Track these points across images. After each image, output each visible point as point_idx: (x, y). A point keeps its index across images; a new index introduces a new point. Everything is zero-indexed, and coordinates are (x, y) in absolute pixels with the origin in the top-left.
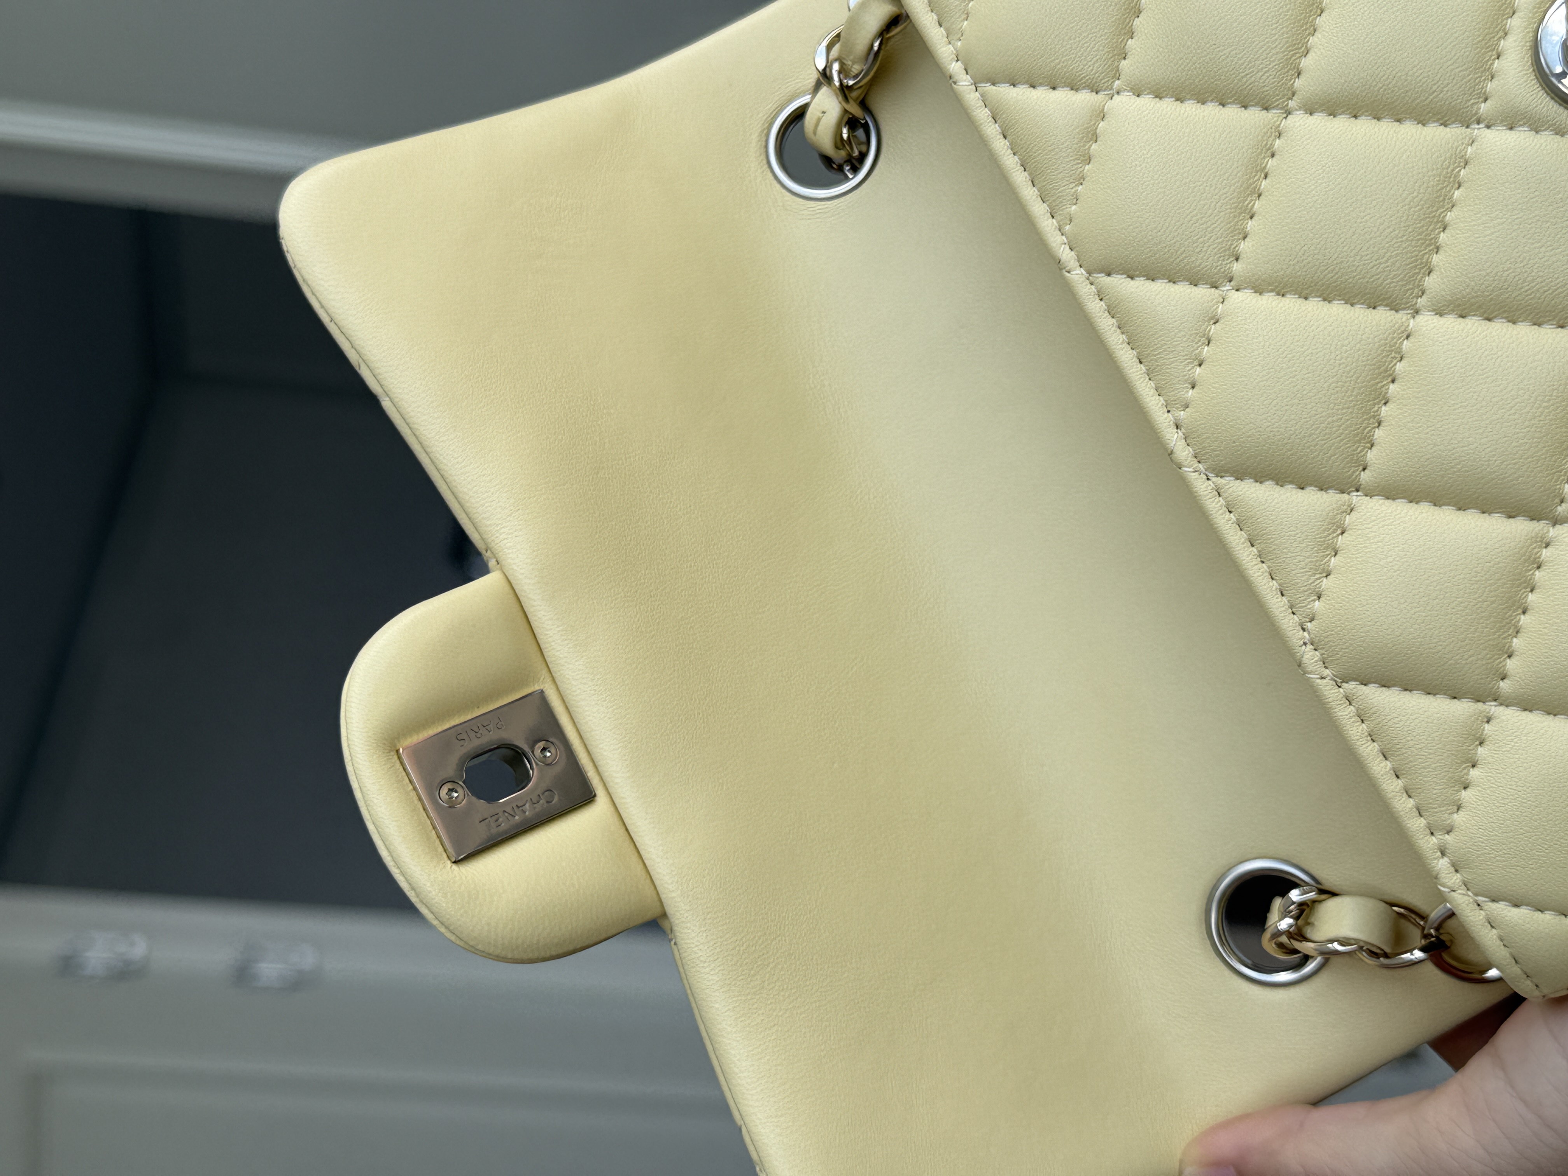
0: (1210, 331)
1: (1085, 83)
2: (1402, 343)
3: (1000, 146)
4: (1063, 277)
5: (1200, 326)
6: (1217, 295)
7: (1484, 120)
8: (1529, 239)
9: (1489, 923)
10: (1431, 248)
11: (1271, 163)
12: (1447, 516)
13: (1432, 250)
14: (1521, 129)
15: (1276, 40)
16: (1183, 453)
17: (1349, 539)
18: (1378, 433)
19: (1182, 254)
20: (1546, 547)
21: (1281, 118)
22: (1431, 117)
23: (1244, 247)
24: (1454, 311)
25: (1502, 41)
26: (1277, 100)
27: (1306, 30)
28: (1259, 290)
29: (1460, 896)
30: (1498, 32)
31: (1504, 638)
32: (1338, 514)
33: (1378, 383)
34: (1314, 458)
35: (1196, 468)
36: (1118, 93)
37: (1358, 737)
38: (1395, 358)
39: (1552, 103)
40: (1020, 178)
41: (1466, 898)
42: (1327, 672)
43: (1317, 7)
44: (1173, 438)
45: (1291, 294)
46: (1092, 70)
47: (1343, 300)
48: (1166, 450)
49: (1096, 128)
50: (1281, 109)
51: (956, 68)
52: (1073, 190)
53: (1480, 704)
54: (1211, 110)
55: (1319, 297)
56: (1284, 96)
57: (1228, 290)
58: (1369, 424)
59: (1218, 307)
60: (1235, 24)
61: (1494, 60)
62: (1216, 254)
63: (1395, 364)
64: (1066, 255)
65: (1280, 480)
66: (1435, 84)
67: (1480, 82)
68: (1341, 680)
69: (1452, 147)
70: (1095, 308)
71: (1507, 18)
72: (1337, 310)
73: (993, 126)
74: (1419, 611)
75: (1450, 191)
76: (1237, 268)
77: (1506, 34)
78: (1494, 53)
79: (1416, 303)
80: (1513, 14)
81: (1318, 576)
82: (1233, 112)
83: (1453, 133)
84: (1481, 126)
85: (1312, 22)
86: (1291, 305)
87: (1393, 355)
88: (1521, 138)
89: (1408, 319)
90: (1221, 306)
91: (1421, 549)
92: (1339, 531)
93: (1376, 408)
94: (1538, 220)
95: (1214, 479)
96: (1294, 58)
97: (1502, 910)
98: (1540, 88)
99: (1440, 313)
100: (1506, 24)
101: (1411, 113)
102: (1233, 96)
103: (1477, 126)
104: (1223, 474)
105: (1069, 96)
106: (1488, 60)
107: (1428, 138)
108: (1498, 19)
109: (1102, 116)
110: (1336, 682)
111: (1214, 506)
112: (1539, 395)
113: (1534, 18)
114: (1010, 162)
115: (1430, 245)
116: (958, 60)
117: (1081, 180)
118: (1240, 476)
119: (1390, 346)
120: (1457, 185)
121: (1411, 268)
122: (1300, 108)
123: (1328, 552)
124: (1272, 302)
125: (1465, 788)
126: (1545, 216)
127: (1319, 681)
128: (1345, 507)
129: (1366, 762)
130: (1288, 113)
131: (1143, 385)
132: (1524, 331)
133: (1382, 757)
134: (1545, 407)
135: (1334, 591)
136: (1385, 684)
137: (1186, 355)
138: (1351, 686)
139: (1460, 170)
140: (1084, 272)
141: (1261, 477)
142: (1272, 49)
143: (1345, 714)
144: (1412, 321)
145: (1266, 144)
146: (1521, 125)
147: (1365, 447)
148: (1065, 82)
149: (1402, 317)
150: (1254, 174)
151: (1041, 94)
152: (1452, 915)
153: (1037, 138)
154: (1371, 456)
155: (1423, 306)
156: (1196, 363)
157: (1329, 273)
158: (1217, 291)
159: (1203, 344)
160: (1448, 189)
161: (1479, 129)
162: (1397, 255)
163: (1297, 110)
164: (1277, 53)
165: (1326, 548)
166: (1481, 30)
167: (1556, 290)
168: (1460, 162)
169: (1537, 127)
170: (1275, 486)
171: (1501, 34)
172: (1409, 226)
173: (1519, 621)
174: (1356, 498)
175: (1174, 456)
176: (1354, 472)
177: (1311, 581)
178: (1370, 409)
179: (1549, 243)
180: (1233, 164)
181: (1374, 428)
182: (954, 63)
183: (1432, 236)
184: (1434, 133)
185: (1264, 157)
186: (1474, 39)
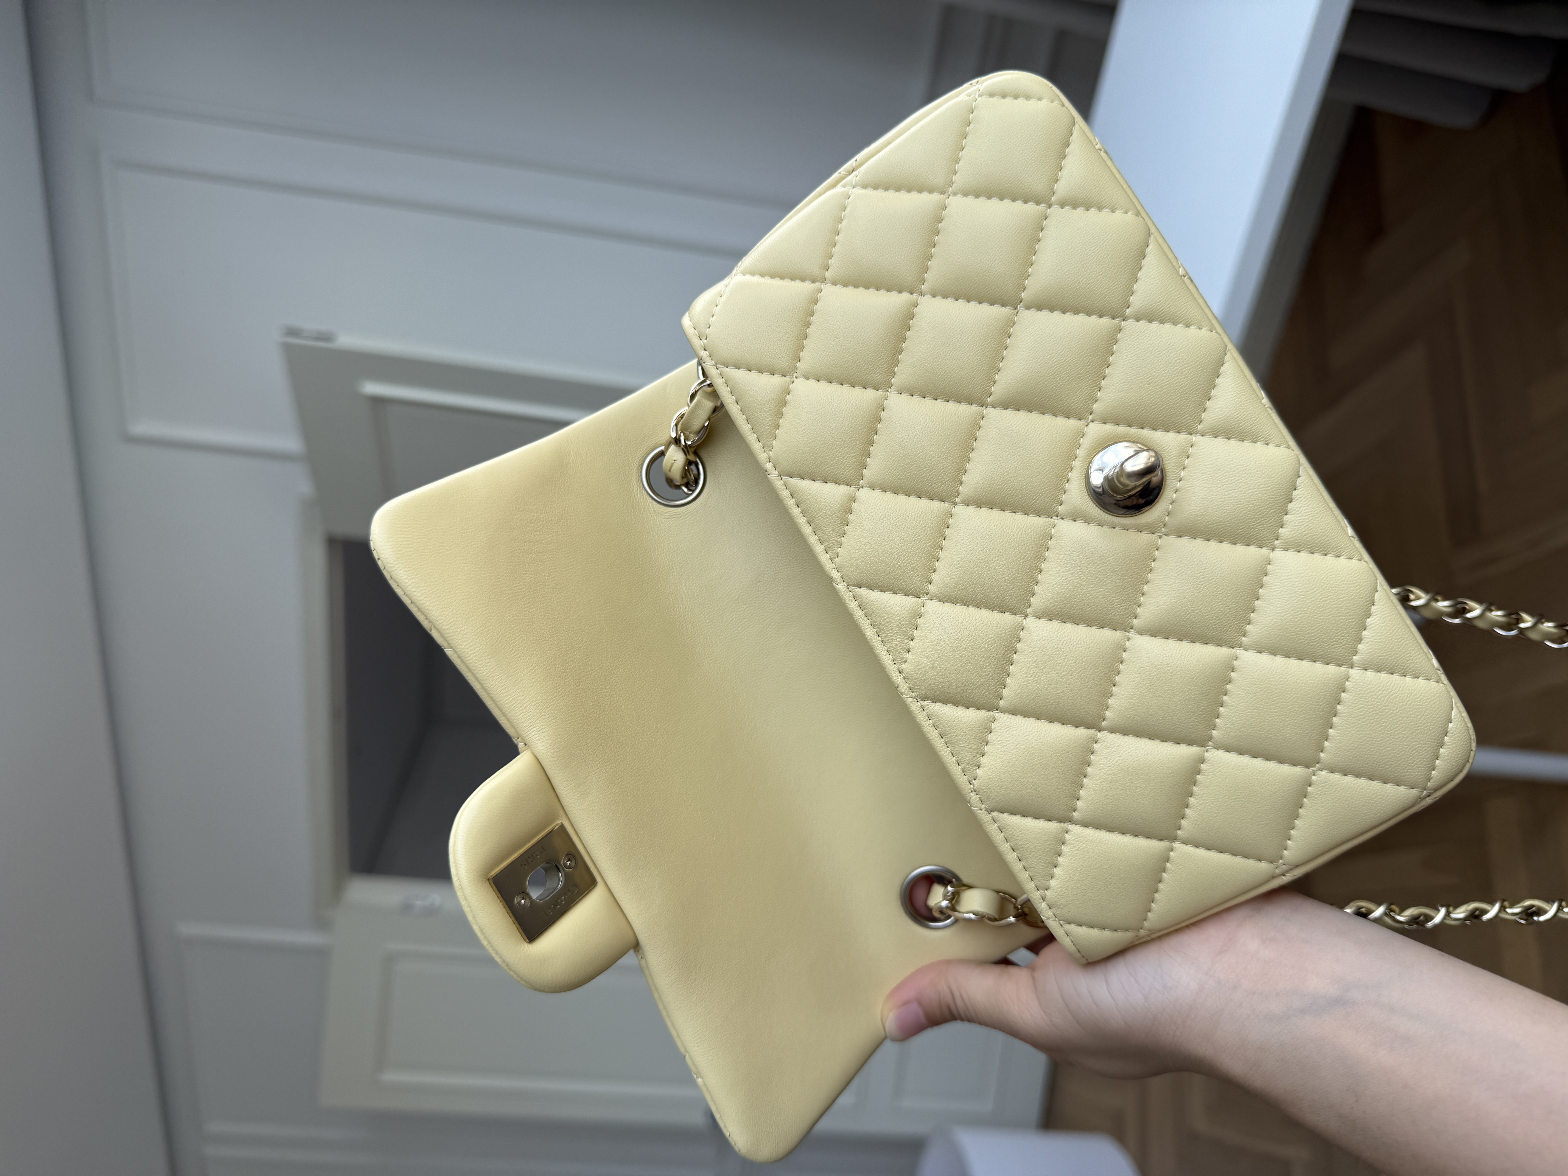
0: (917, 622)
1: (844, 481)
2: (1020, 633)
3: (796, 512)
4: (834, 588)
5: (912, 619)
6: (920, 602)
7: (1061, 515)
8: (1087, 582)
9: (1067, 934)
10: (1034, 583)
11: (947, 531)
12: (1044, 725)
13: (1035, 584)
14: (1079, 521)
15: (950, 465)
16: (904, 687)
17: (994, 737)
18: (1008, 680)
19: (901, 580)
20: (1096, 743)
21: (952, 507)
22: (1032, 512)
23: (934, 577)
24: (1046, 617)
25: (1070, 473)
26: (950, 498)
27: (965, 460)
28: (942, 600)
29: (1052, 922)
30: (1068, 468)
31: (1076, 791)
32: (988, 723)
33: (1008, 654)
34: (975, 694)
35: (911, 695)
36: (862, 487)
37: (1000, 841)
38: (1016, 641)
39: (1097, 508)
40: (807, 530)
41: (1055, 922)
42: (983, 806)
43: (970, 448)
44: (898, 679)
45: (960, 604)
46: (848, 475)
47: (988, 608)
48: (894, 685)
49: (851, 506)
50: (952, 502)
51: (769, 466)
52: (839, 540)
53: (1062, 824)
54: (913, 500)
55: (975, 606)
56: (954, 495)
57: (926, 600)
58: (1003, 676)
59: (921, 609)
60: (928, 456)
61: (1066, 483)
62: (919, 581)
63: (1016, 644)
64: (835, 575)
65: (956, 704)
66: (1035, 495)
67: (1058, 495)
68: (989, 811)
69: (1044, 529)
70: (852, 605)
71: (1072, 461)
72: (984, 613)
73: (791, 501)
74: (1033, 778)
75: (1043, 552)
76: (931, 588)
77: (1072, 469)
78: (1066, 479)
79: (1027, 612)
80: (1076, 458)
81: (978, 756)
82: (924, 502)
83: (1043, 521)
84: (1059, 518)
85: (968, 456)
86: (961, 610)
87: (1015, 639)
88: (1079, 526)
89: (1022, 620)
90: (922, 608)
91: (1033, 745)
92: (989, 732)
93: (1007, 668)
94: (1092, 573)
95: (921, 702)
96: (959, 475)
97: (1072, 928)
98: (1090, 500)
99: (1038, 617)
100: (1072, 464)
101: (1022, 509)
102: (926, 494)
103: (1056, 518)
104: (926, 700)
105: (835, 488)
106: (1063, 484)
107: (1031, 524)
108: (1068, 461)
109: (854, 500)
110: (988, 811)
111: (921, 717)
112: (1093, 666)
113: (1086, 462)
114: (802, 521)
115: (1033, 581)
116: (770, 462)
117: (843, 534)
118: (934, 700)
119: (1014, 635)
120: (1046, 549)
121: (1024, 593)
122: (962, 503)
123: (983, 744)
124: (951, 608)
125: (1055, 867)
126: (1095, 571)
127: (979, 811)
128: (991, 719)
129: (1005, 854)
130: (956, 504)
131: (881, 649)
132: (1082, 629)
133: (1012, 850)
134: (1096, 672)
135: (988, 765)
136: (1013, 813)
137: (905, 635)
138: (995, 814)
139: (1048, 541)
140: (846, 585)
141: (947, 702)
142: (948, 470)
143: (992, 829)
144: (1024, 621)
145: (945, 521)
146: (1080, 520)
147: (1001, 688)
148: (832, 480)
149: (1018, 618)
150: (938, 538)
151: (818, 486)
152: (1028, 901)
153: (818, 510)
154: (1005, 692)
155: (1030, 613)
156: (910, 639)
157: (981, 594)
158: (920, 600)
159: (914, 629)
160: (1042, 551)
161: (1058, 519)
162: (1017, 587)
163: (960, 503)
164: (950, 473)
165: (982, 742)
166: (1060, 468)
167: (1101, 610)
168: (1048, 537)
169: (1089, 521)
170: (954, 707)
171: (1069, 469)
172: (1023, 571)
173: (1083, 782)
174: (996, 714)
175: (898, 689)
176: (996, 701)
177: (975, 759)
178: (1004, 668)
179: (1097, 586)
180: (927, 532)
181: (1006, 678)
182: (768, 463)
183: (1034, 576)
184: (1032, 520)
185: (944, 528)
186: (1056, 473)
